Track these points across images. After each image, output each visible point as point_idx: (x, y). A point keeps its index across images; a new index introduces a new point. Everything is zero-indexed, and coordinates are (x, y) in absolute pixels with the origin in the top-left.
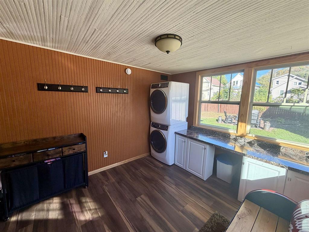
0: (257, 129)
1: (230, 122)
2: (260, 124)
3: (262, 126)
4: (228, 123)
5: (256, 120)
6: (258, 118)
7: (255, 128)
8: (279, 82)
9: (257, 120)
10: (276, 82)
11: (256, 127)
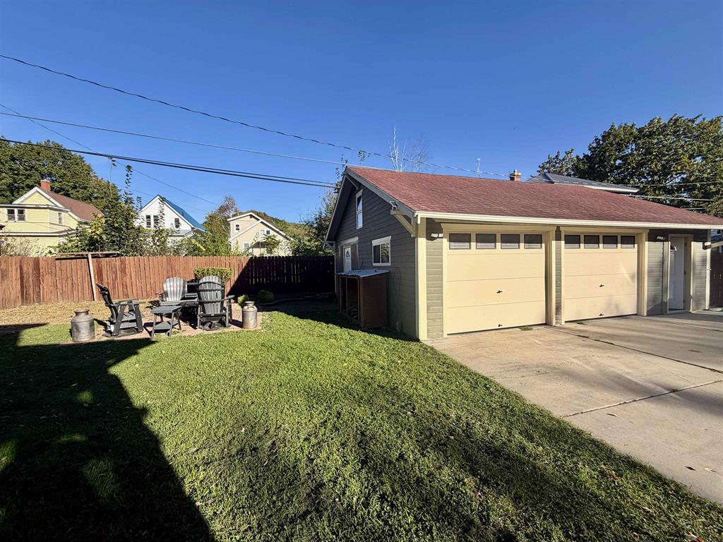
0: (226, 330)
1: (134, 325)
2: (230, 315)
3: (237, 316)
4: (122, 332)
5: (219, 304)
6: (223, 297)
7: (222, 330)
8: (240, 228)
9: (222, 303)
10: (235, 228)
11: (223, 324)
